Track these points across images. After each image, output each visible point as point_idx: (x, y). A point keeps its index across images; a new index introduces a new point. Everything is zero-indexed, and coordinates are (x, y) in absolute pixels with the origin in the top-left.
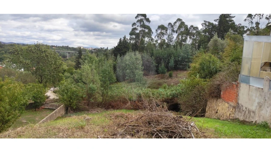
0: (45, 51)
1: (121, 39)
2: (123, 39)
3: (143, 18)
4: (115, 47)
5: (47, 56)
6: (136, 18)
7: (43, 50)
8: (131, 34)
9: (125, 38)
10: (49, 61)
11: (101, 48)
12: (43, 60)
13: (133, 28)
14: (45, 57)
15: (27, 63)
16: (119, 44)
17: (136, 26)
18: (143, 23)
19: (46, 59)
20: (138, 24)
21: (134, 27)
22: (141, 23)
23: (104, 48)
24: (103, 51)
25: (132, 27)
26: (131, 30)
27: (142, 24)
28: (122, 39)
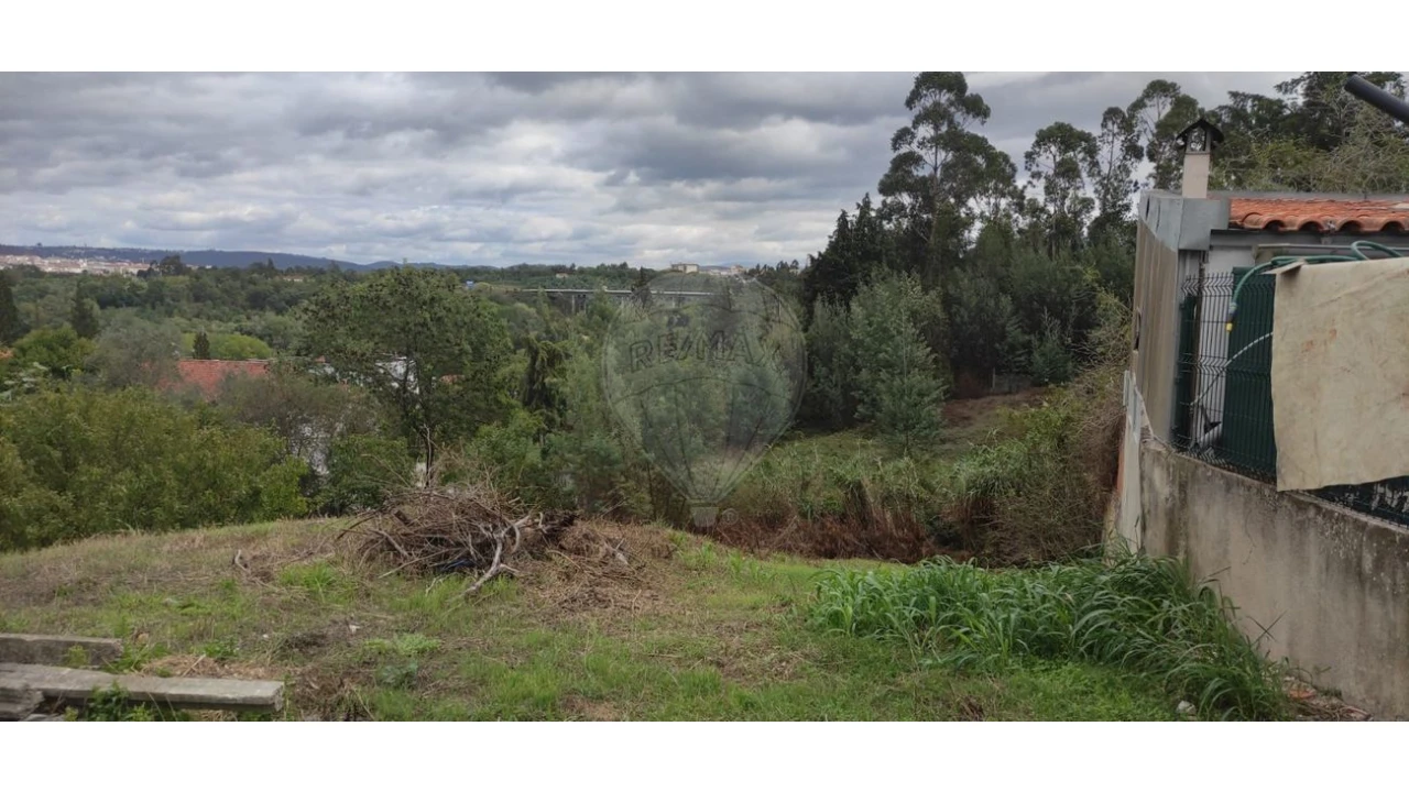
0: (433, 299)
1: (844, 215)
2: (857, 213)
3: (944, 97)
4: (816, 255)
5: (439, 319)
6: (910, 103)
7: (427, 296)
8: (886, 189)
9: (865, 206)
10: (448, 341)
11: (783, 266)
12: (423, 336)
13: (897, 153)
14: (430, 324)
15: (363, 355)
16: (837, 241)
17: (914, 147)
18: (951, 122)
19: (436, 333)
20: (925, 131)
21: (904, 149)
22: (936, 128)
23: (795, 261)
24: (791, 277)
25: (895, 149)
26: (886, 168)
27: (944, 129)
28: (853, 214)
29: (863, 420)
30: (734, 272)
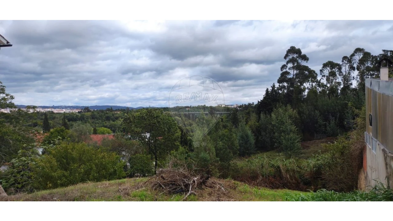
0: (157, 116)
1: (267, 89)
2: (271, 88)
3: (295, 56)
4: (260, 101)
5: (159, 122)
6: (285, 58)
7: (155, 116)
8: (280, 81)
9: (273, 87)
10: (161, 128)
11: (249, 104)
12: (154, 127)
13: (282, 72)
14: (156, 123)
15: (139, 132)
16: (266, 97)
17: (287, 70)
18: (298, 62)
19: (158, 126)
20: (290, 65)
21: (284, 70)
22: (293, 64)
23: (253, 103)
24: (252, 107)
25: (282, 70)
26: (279, 76)
27: (296, 64)
28: (270, 89)
29: (276, 148)
30: (235, 106)
